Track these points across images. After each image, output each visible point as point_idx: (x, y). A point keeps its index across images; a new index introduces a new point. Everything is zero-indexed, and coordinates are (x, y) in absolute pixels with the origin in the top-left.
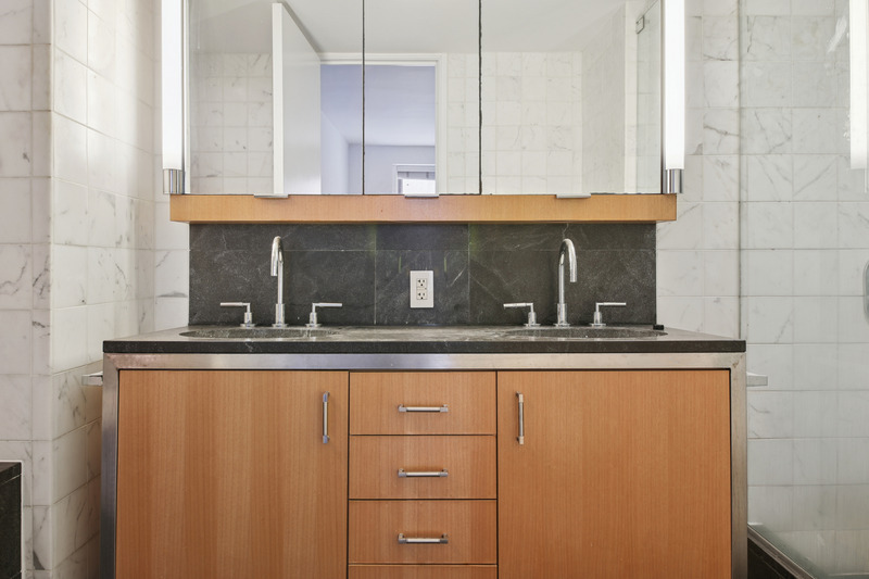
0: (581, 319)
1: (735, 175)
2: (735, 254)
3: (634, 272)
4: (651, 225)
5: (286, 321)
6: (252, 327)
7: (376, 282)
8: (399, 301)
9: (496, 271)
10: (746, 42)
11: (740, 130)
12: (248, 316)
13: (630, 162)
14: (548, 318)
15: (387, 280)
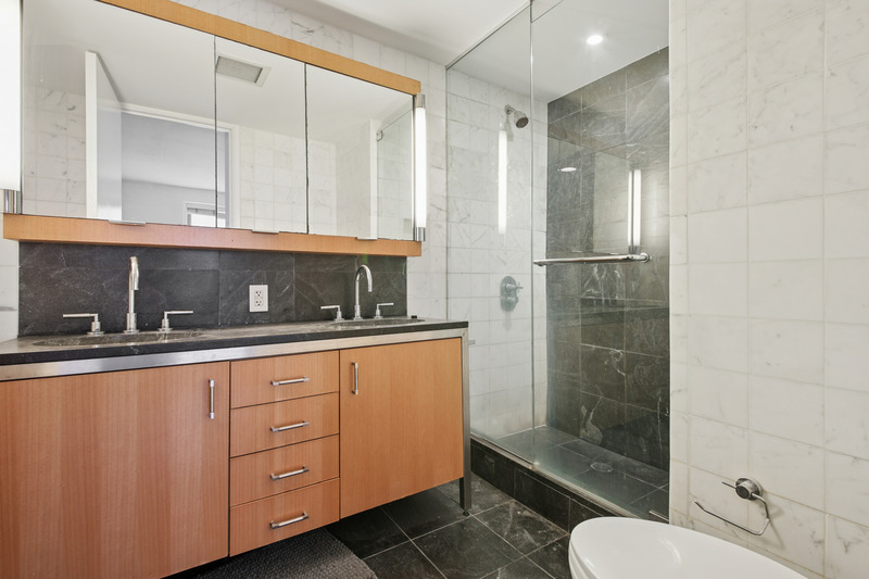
0: (368, 314)
1: (445, 233)
2: (445, 276)
3: (395, 285)
4: (404, 258)
5: (137, 328)
6: (101, 334)
7: (221, 294)
8: (240, 307)
9: (313, 285)
10: (450, 160)
11: (447, 209)
12: (96, 325)
13: (374, 219)
14: (348, 315)
15: (230, 292)
